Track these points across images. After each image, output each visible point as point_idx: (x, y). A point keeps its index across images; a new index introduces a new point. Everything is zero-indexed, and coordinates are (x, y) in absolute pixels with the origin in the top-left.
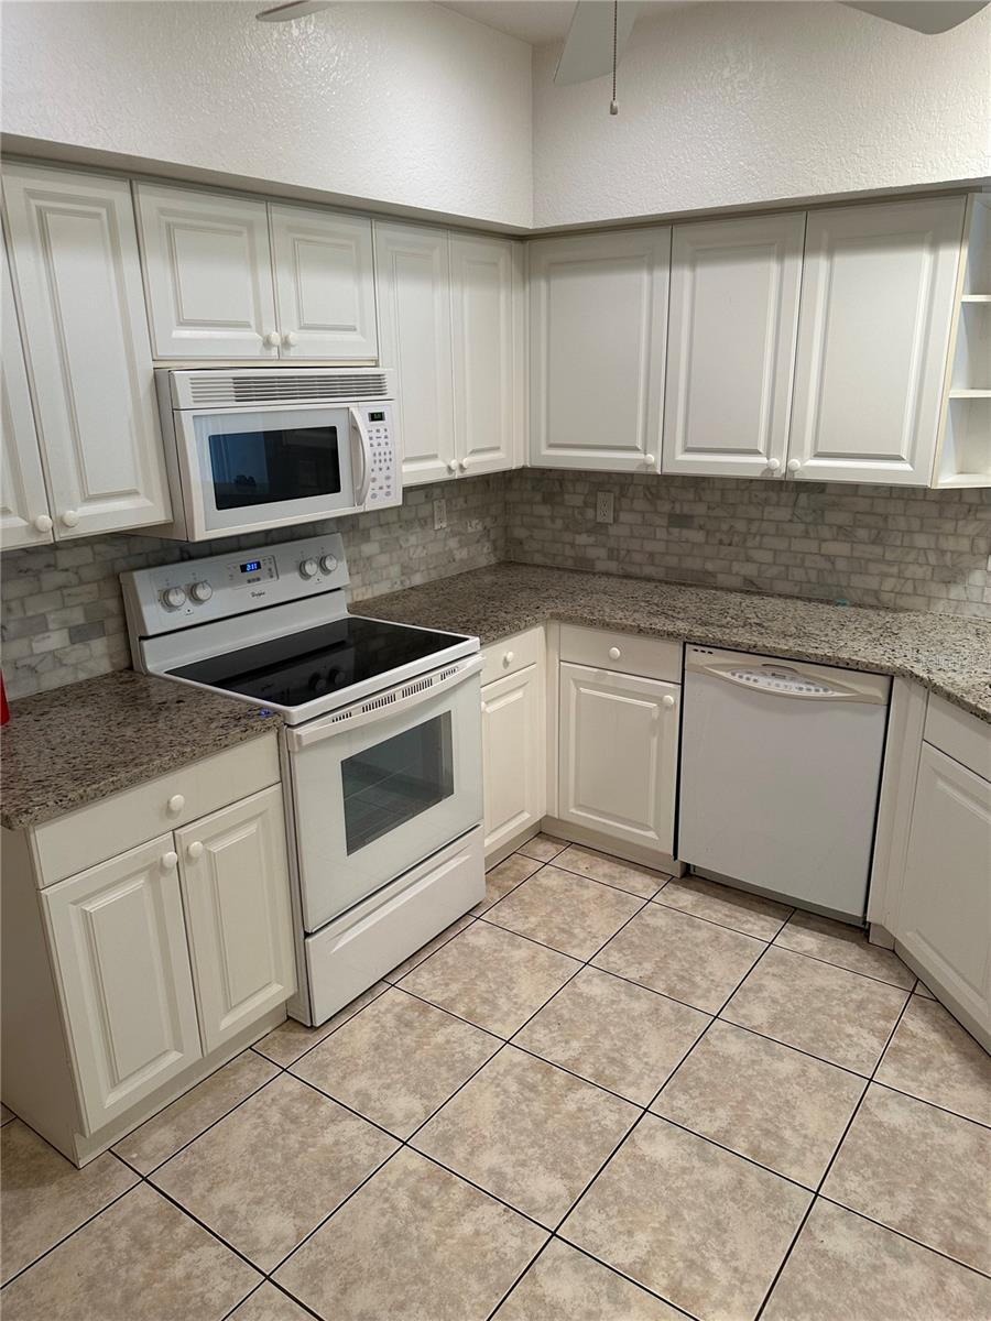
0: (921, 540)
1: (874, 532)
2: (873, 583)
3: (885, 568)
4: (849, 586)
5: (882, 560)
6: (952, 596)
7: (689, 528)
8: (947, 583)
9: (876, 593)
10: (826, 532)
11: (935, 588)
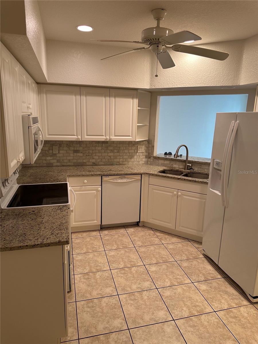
0: (126, 151)
1: (118, 151)
2: (118, 160)
3: (120, 157)
4: (114, 162)
5: (120, 156)
6: (132, 161)
7: (78, 153)
8: (131, 158)
9: (119, 162)
10: (109, 151)
11: (129, 160)
